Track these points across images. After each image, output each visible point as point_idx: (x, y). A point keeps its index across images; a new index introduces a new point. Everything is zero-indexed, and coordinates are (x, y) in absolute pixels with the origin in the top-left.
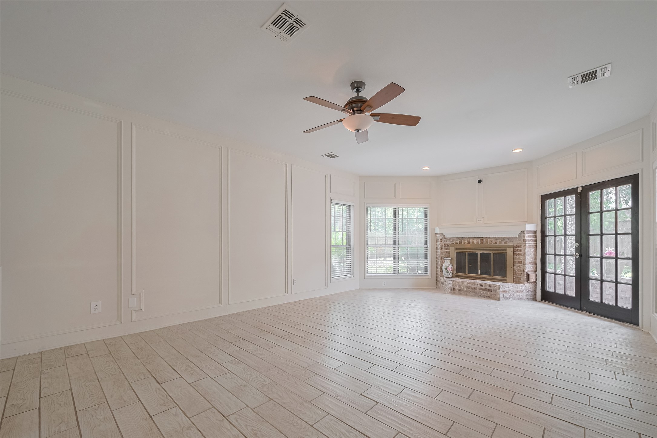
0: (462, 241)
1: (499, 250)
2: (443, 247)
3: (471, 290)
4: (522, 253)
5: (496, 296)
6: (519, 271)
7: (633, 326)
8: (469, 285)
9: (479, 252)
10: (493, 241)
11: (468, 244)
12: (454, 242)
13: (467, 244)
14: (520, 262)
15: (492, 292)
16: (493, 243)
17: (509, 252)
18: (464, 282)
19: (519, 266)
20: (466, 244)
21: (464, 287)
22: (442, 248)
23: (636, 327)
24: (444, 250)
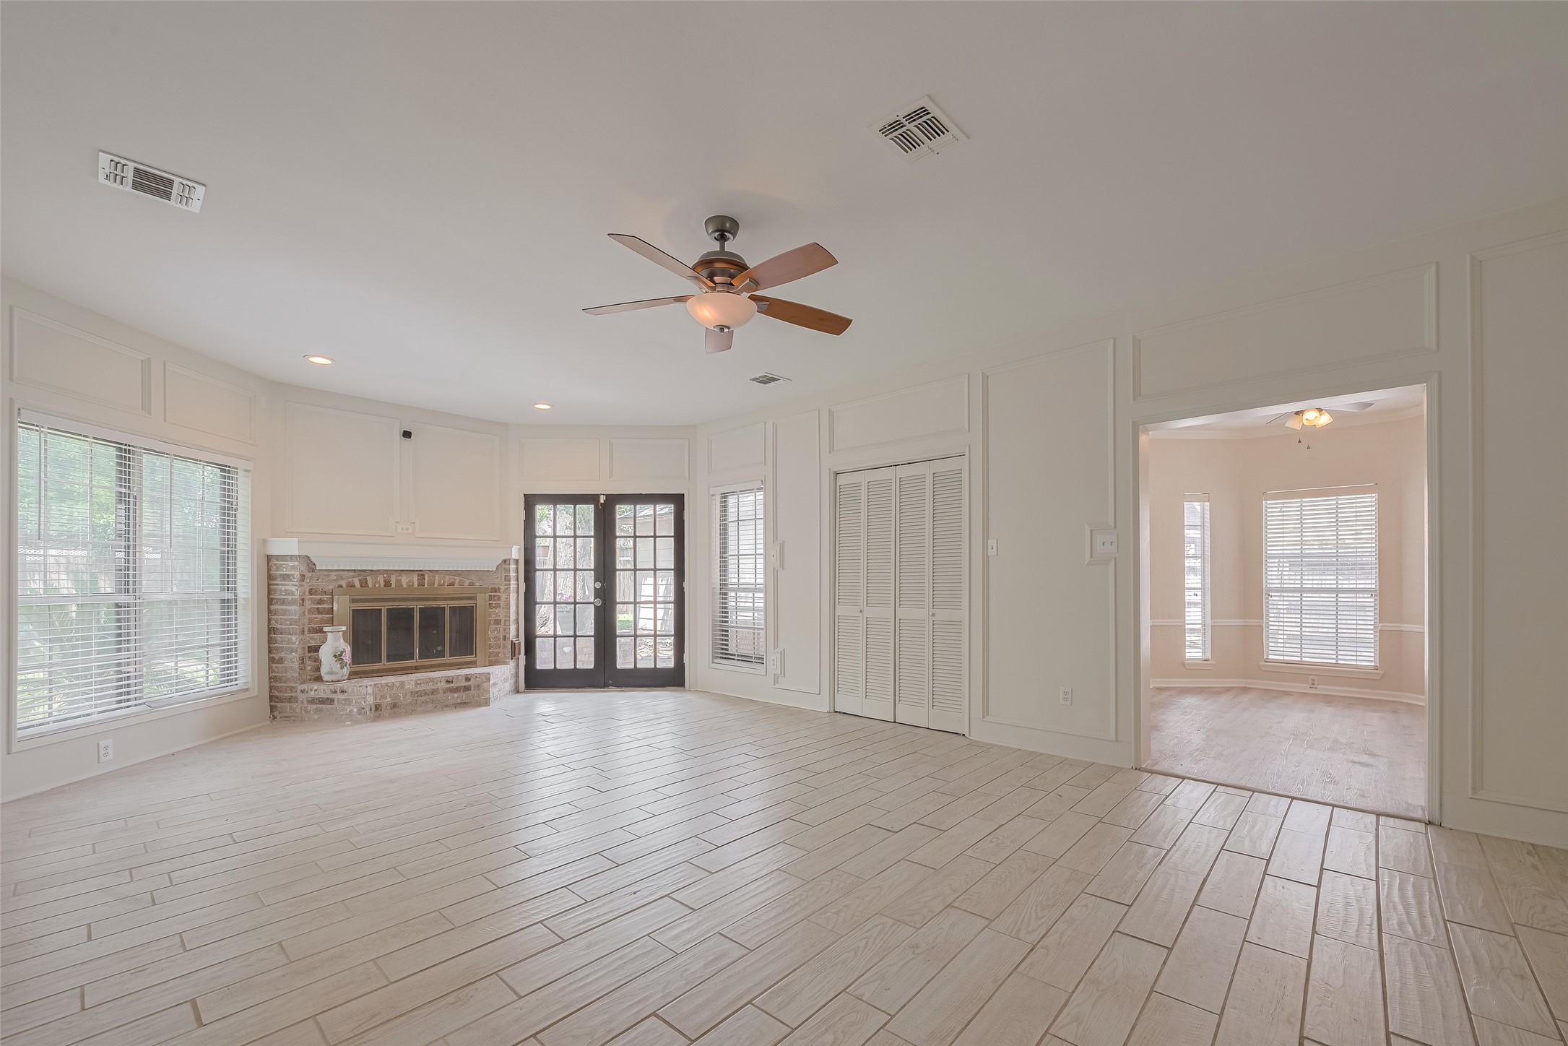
0: (369, 579)
1: (461, 599)
2: (307, 597)
3: (423, 699)
4: (502, 603)
5: (479, 697)
6: (497, 638)
7: (679, 688)
8: (419, 688)
9: (417, 606)
10: (447, 580)
11: (385, 586)
12: (343, 583)
13: (382, 586)
14: (498, 622)
15: (473, 692)
16: (446, 584)
17: (481, 601)
18: (406, 682)
19: (496, 629)
20: (380, 586)
21: (405, 695)
22: (303, 600)
23: (682, 688)
24: (308, 605)
